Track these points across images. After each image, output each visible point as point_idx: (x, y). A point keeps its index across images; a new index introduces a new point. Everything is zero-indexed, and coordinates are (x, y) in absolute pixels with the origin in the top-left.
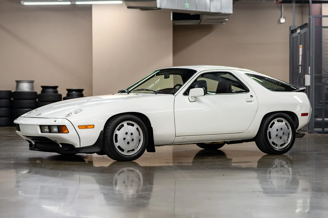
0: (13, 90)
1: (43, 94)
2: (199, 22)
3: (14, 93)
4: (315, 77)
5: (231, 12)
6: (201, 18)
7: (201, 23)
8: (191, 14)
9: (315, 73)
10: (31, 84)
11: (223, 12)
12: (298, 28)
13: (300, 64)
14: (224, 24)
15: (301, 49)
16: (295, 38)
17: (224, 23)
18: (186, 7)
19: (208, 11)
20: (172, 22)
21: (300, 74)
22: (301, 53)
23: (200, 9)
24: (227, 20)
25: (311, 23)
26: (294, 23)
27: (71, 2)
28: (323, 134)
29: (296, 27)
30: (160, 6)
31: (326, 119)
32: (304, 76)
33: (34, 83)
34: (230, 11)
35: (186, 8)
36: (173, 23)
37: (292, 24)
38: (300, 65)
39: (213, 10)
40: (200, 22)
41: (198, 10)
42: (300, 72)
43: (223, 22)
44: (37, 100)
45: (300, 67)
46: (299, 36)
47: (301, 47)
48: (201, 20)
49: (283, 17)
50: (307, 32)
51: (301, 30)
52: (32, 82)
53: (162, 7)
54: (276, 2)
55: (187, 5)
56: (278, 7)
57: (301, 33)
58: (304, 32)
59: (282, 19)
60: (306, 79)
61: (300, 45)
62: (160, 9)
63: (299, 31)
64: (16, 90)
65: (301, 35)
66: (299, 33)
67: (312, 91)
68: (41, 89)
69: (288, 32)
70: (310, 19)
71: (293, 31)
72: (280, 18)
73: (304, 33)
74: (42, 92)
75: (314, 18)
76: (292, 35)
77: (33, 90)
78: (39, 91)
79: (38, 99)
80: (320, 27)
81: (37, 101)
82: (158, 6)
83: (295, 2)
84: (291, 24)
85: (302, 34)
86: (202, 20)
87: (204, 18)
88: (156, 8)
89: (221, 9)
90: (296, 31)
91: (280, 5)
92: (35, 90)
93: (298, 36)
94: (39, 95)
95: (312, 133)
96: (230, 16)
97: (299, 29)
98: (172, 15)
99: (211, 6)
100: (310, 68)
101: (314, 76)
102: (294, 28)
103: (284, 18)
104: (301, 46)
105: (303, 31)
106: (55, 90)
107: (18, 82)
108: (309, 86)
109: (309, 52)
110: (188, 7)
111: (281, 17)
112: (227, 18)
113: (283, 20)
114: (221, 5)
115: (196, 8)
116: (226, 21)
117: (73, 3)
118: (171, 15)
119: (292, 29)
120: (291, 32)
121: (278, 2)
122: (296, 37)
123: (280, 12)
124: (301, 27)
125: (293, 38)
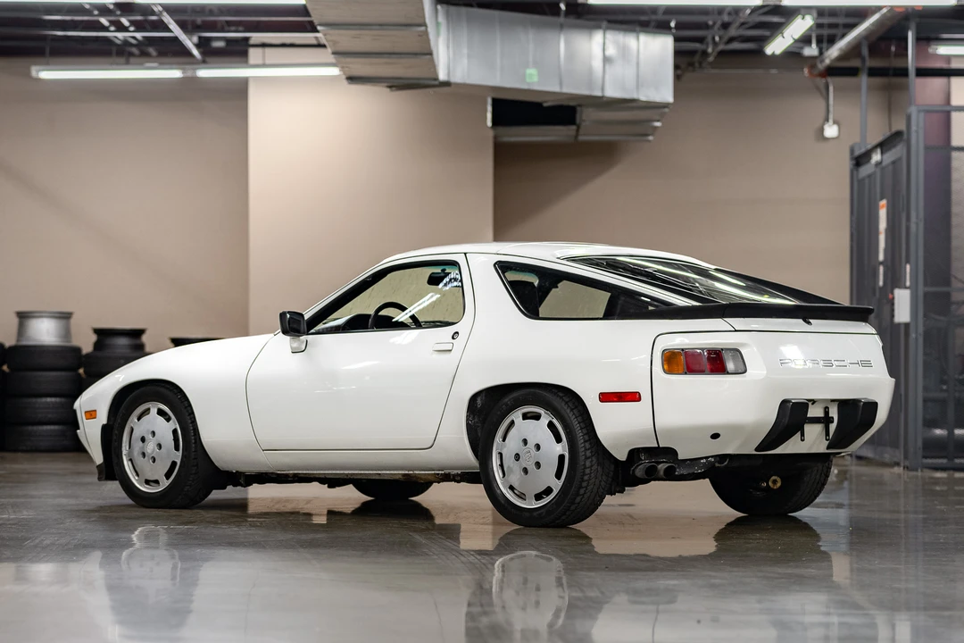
0: (9, 341)
1: (99, 354)
2: (573, 133)
3: (14, 349)
4: (926, 295)
5: (670, 98)
6: (578, 121)
7: (581, 138)
8: (545, 105)
9: (926, 284)
10: (63, 322)
11: (643, 98)
12: (875, 147)
13: (881, 257)
14: (649, 141)
15: (883, 213)
16: (867, 181)
17: (651, 138)
18: (528, 80)
19: (598, 93)
20: (491, 134)
21: (881, 288)
22: (883, 225)
23: (573, 87)
24: (658, 124)
25: (914, 128)
26: (863, 136)
27: (184, 70)
28: (951, 472)
29: (869, 147)
30: (449, 74)
31: (958, 432)
32: (892, 293)
33: (73, 321)
34: (666, 94)
35: (528, 84)
36: (495, 138)
37: (857, 139)
38: (881, 263)
39: (611, 92)
40: (578, 130)
41: (566, 90)
42: (881, 283)
43: (647, 135)
44: (81, 371)
45: (881, 269)
46: (878, 171)
47: (883, 206)
48: (578, 127)
49: (831, 121)
50: (900, 159)
51: (882, 153)
52: (65, 317)
53: (453, 80)
54: (810, 72)
55: (531, 75)
56: (818, 88)
57: (884, 164)
58: (893, 159)
59: (830, 126)
60: (896, 301)
61: (881, 199)
62: (447, 84)
63: (876, 157)
64: (18, 341)
65: (883, 169)
66: (878, 164)
67: (916, 339)
68: (94, 338)
69: (847, 164)
70: (909, 119)
71: (860, 160)
72: (824, 124)
73: (894, 163)
74: (98, 345)
75: (922, 115)
76: (857, 170)
77: (70, 342)
78: (86, 343)
79: (85, 368)
80: (942, 149)
81: (79, 374)
82: (442, 76)
83: (866, 71)
84: (855, 138)
85: (887, 166)
86: (584, 124)
87: (587, 116)
88: (436, 83)
89: (638, 86)
90: (870, 158)
91: (821, 82)
92: (75, 342)
93: (874, 173)
94: (88, 355)
95: (917, 470)
96: (666, 110)
97: (879, 151)
98: (490, 108)
99: (607, 77)
100: (911, 270)
101: (921, 294)
102: (863, 150)
103: (835, 122)
104: (884, 202)
105: (890, 156)
106: (137, 342)
107: (23, 317)
108: (907, 325)
109: (908, 219)
110: (535, 79)
111: (827, 120)
112: (658, 118)
113: (831, 131)
114: (638, 76)
115: (561, 84)
116: (656, 128)
117: (189, 74)
118: (486, 111)
119: (857, 153)
120: (854, 162)
121: (816, 72)
122: (869, 176)
123: (822, 103)
124: (884, 146)
125: (861, 182)
